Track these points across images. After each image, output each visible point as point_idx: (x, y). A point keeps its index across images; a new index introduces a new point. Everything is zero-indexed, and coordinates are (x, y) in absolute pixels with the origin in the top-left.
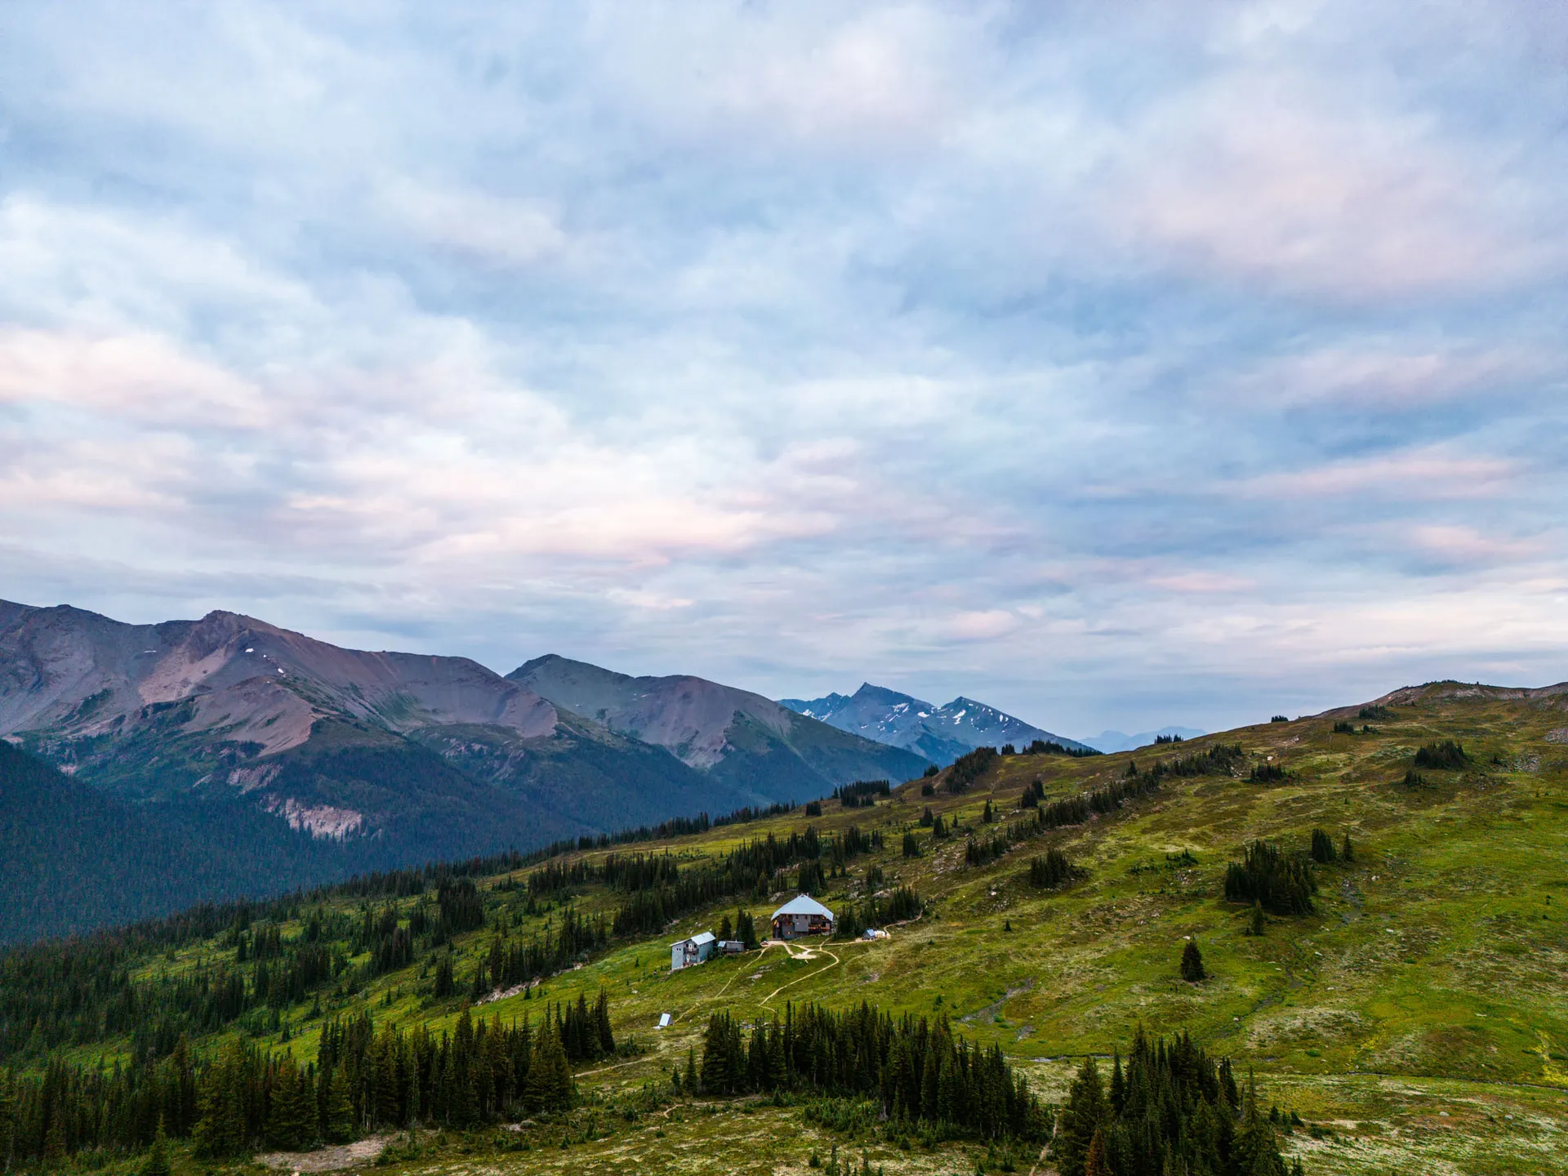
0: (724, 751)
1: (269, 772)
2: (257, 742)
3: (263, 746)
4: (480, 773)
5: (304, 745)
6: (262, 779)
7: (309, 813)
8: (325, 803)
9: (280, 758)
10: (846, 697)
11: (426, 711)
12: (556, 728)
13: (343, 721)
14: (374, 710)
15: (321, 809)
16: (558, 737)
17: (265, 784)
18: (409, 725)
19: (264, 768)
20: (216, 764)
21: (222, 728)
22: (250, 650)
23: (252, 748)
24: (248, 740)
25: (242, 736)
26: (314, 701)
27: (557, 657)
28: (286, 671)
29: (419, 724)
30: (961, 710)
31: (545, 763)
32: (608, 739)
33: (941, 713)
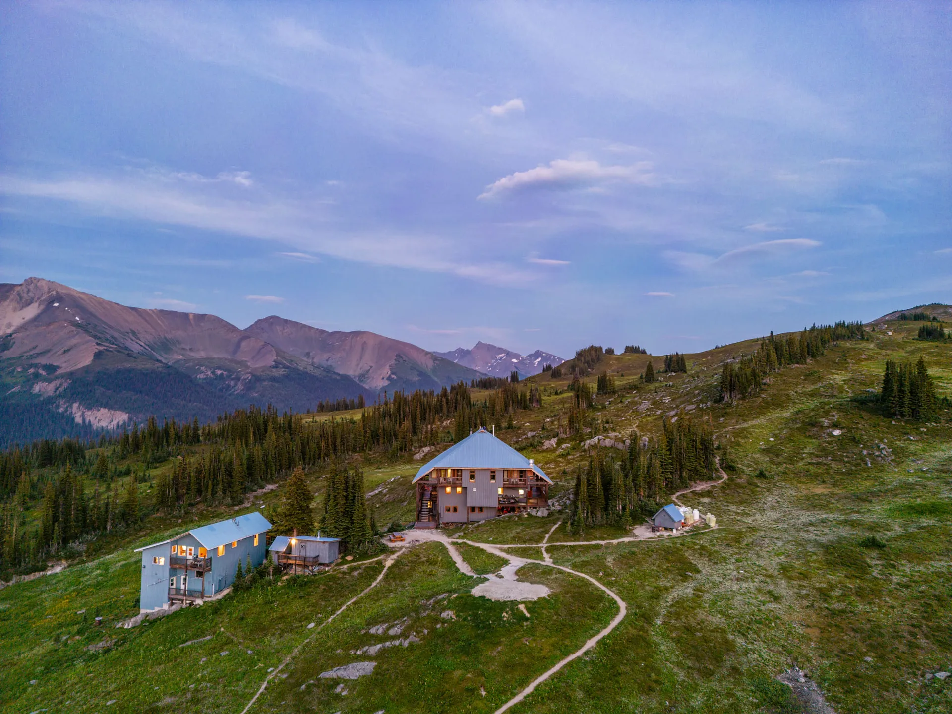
0: (389, 378)
1: (61, 385)
2: (55, 364)
3: (59, 368)
4: (221, 390)
5: (88, 366)
6: (56, 389)
7: (89, 413)
8: (101, 407)
9: (71, 374)
10: (467, 350)
11: (183, 349)
12: (274, 361)
13: (119, 351)
14: (147, 348)
15: (99, 410)
16: (276, 367)
17: (58, 392)
18: (174, 357)
19: (58, 382)
20: (24, 379)
21: (31, 355)
22: (56, 305)
23: (51, 369)
24: (48, 364)
25: (43, 361)
26: (99, 338)
27: (278, 318)
28: (81, 319)
29: (181, 357)
30: (538, 358)
31: (266, 383)
32: (310, 369)
33: (525, 360)
